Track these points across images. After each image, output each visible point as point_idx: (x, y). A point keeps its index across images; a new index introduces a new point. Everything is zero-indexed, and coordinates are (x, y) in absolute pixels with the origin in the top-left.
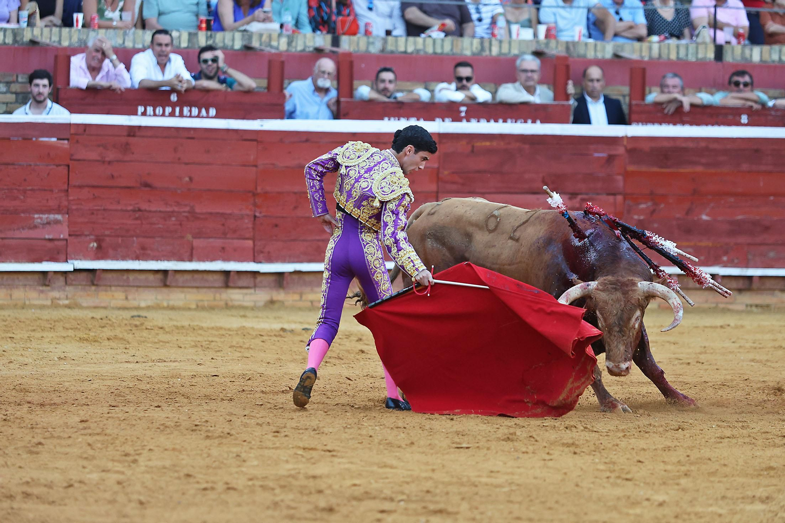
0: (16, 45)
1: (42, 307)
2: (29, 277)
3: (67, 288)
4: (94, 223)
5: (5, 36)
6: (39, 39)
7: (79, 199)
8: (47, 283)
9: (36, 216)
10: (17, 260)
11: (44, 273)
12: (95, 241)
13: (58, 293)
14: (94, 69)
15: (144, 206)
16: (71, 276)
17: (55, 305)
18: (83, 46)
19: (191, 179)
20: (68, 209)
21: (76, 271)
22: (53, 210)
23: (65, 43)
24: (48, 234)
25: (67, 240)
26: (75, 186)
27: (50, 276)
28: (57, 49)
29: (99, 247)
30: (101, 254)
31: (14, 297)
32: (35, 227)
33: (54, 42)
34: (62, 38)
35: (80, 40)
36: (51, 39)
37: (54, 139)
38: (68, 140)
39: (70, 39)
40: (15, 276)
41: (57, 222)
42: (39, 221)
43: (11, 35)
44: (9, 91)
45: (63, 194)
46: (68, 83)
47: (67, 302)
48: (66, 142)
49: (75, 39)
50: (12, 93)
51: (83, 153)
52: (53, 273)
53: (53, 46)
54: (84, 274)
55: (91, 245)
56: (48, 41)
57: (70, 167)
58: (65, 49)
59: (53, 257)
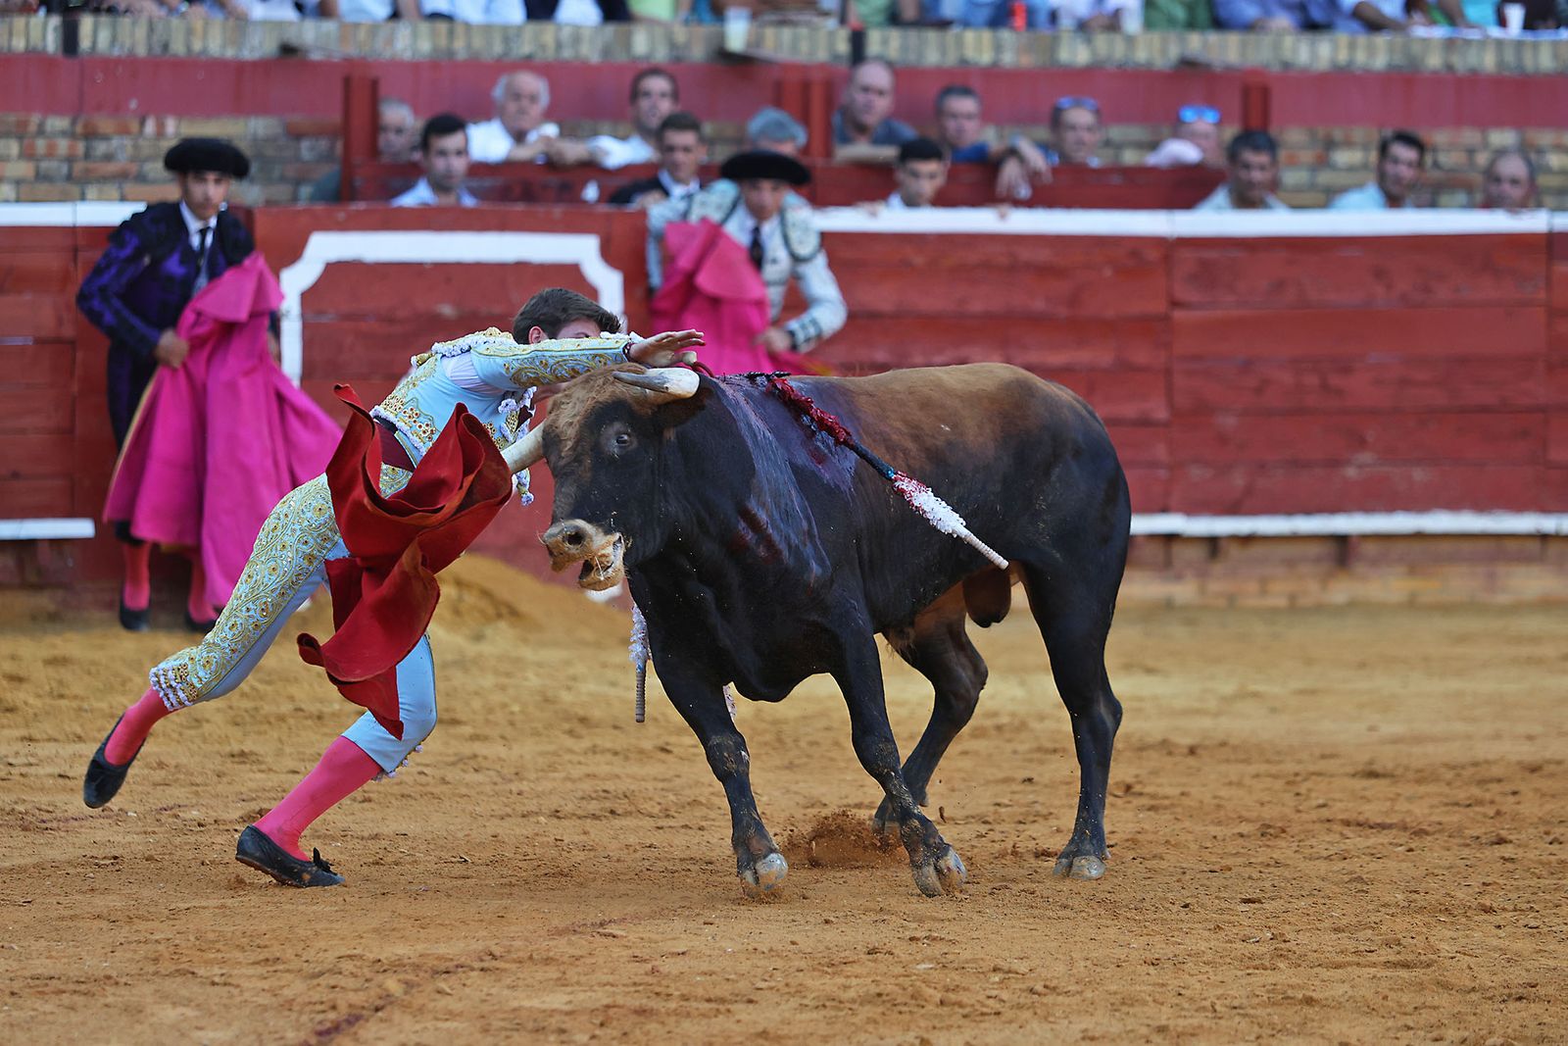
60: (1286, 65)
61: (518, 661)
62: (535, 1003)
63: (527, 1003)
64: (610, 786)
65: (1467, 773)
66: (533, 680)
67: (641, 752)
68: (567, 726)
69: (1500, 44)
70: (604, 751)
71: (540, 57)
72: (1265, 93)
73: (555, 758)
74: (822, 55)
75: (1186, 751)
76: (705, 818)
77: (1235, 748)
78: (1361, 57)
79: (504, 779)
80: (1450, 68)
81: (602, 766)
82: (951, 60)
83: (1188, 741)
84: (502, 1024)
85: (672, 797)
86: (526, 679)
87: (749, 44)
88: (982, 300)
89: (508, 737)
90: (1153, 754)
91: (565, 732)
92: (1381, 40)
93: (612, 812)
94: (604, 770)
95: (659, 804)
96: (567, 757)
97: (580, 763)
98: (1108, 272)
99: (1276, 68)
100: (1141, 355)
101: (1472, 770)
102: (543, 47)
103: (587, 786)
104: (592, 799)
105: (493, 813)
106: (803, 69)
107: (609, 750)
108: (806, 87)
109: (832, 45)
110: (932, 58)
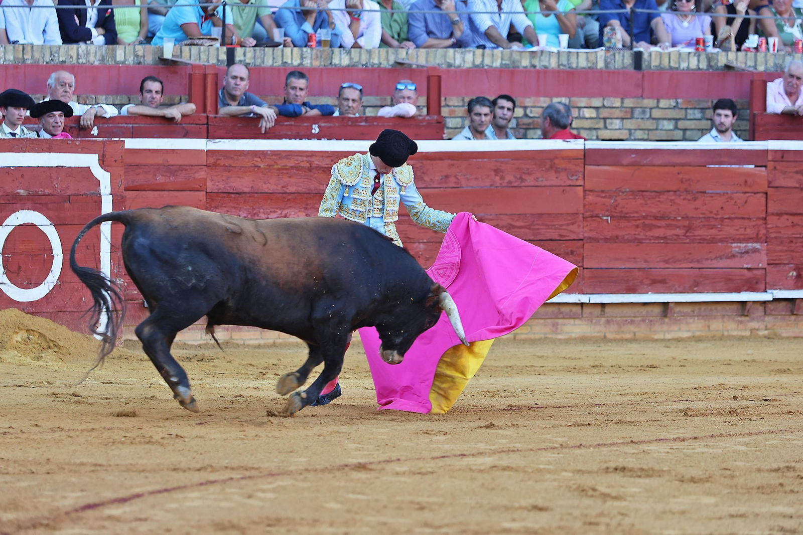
0: (711, 70)
1: (741, 338)
2: (728, 307)
3: (767, 318)
4: (793, 251)
5: (699, 61)
6: (734, 64)
7: (777, 227)
8: (746, 314)
9: (734, 245)
10: (715, 291)
11: (743, 303)
12: (794, 270)
13: (758, 324)
14: (792, 94)
16: (770, 306)
17: (753, 336)
18: (779, 71)
20: (767, 238)
21: (775, 300)
22: (752, 238)
23: (761, 68)
24: (746, 264)
25: (765, 269)
26: (773, 214)
27: (749, 305)
28: (752, 73)
29: (799, 277)
30: (801, 283)
31: (712, 328)
32: (733, 256)
33: (750, 66)
34: (758, 63)
35: (775, 64)
36: (746, 63)
37: (753, 166)
38: (765, 166)
39: (766, 64)
40: (713, 307)
41: (755, 251)
42: (737, 250)
43: (706, 60)
44: (704, 118)
45: (761, 222)
46: (765, 109)
47: (766, 332)
48: (763, 169)
49: (771, 63)
50: (707, 119)
51: (781, 182)
52: (751, 303)
53: (749, 71)
54: (784, 304)
55: (791, 274)
56: (743, 66)
57: (768, 194)
58: (761, 74)
59: (752, 287)
60: (450, 65)
69: (558, 54)
71: (68, 63)
72: (439, 77)
74: (213, 61)
80: (534, 66)
82: (278, 63)
87: (174, 55)
99: (444, 66)
102: (71, 57)
106: (203, 68)
108: (204, 77)
109: (218, 56)
110: (269, 62)
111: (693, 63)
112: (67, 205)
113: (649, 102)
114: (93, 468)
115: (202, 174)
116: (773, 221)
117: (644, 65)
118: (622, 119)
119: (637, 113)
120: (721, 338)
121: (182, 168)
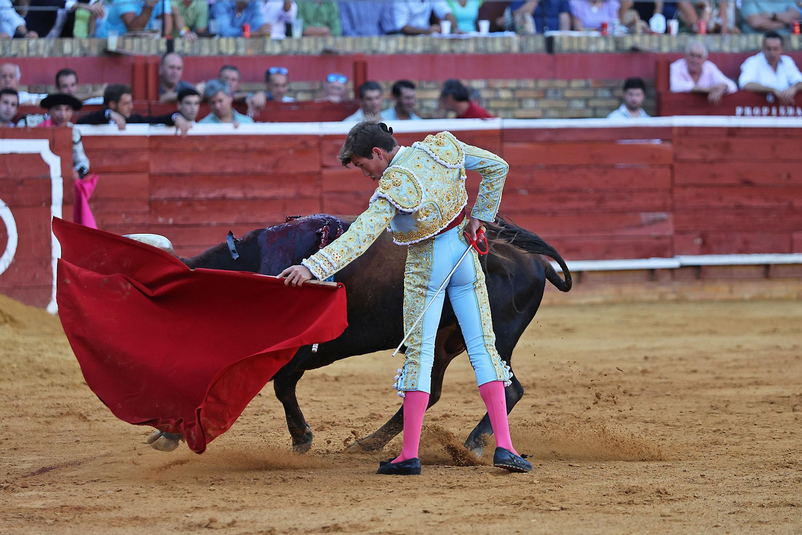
2: (637, 274)
3: (674, 283)
4: (698, 220)
5: (607, 44)
6: (639, 46)
7: (683, 198)
8: (655, 279)
9: (643, 215)
10: (626, 257)
11: (652, 271)
12: (700, 237)
13: (666, 289)
14: (695, 73)
15: (745, 202)
16: (677, 272)
17: (662, 300)
19: (789, 176)
20: (673, 207)
21: (683, 267)
22: (659, 208)
23: (665, 49)
24: (655, 232)
25: (672, 237)
26: (678, 186)
27: (657, 272)
28: (656, 55)
29: (704, 244)
30: (706, 249)
31: (623, 293)
32: (641, 226)
33: (654, 48)
34: (662, 45)
35: (679, 46)
36: (651, 45)
37: (657, 142)
38: (670, 140)
39: (670, 47)
40: (624, 273)
41: (662, 220)
42: (645, 220)
43: (613, 43)
44: (613, 97)
45: (667, 193)
46: (669, 88)
47: (674, 296)
48: (669, 144)
49: (674, 45)
50: (616, 97)
51: (686, 155)
52: (659, 270)
53: (653, 53)
54: (689, 271)
55: (696, 241)
56: (648, 48)
57: (674, 167)
58: (665, 55)
59: (660, 253)
60: (374, 52)
61: (15, 343)
62: (28, 505)
63: (24, 505)
64: (60, 402)
65: (467, 387)
66: (23, 352)
67: (74, 385)
68: (39, 373)
69: (476, 39)
70: (57, 385)
71: (19, 56)
72: (365, 65)
73: (34, 389)
74: (153, 52)
75: (333, 379)
76: (106, 416)
77: (357, 377)
78: (410, 47)
79: (9, 399)
80: (452, 51)
81: (56, 392)
82: (215, 52)
83: (335, 374)
84: (13, 515)
85: (90, 406)
86: (19, 351)
87: (118, 47)
88: (231, 166)
89: (11, 379)
90: (318, 381)
91: (38, 376)
92: (419, 39)
93: (61, 414)
94: (57, 394)
95: (84, 409)
96: (40, 388)
97: (46, 391)
98: (291, 152)
99: (369, 53)
100: (308, 191)
101: (469, 386)
102: (22, 51)
103: (49, 402)
104: (52, 408)
105: (5, 415)
106: (145, 58)
107: (59, 384)
108: (146, 67)
109: (158, 47)
110: (206, 52)
111: (602, 46)
112: (20, 188)
113: (560, 83)
114: (48, 434)
115: (145, 157)
116: (678, 193)
117: (556, 48)
118: (536, 99)
119: (550, 93)
120: (632, 302)
121: (126, 152)
